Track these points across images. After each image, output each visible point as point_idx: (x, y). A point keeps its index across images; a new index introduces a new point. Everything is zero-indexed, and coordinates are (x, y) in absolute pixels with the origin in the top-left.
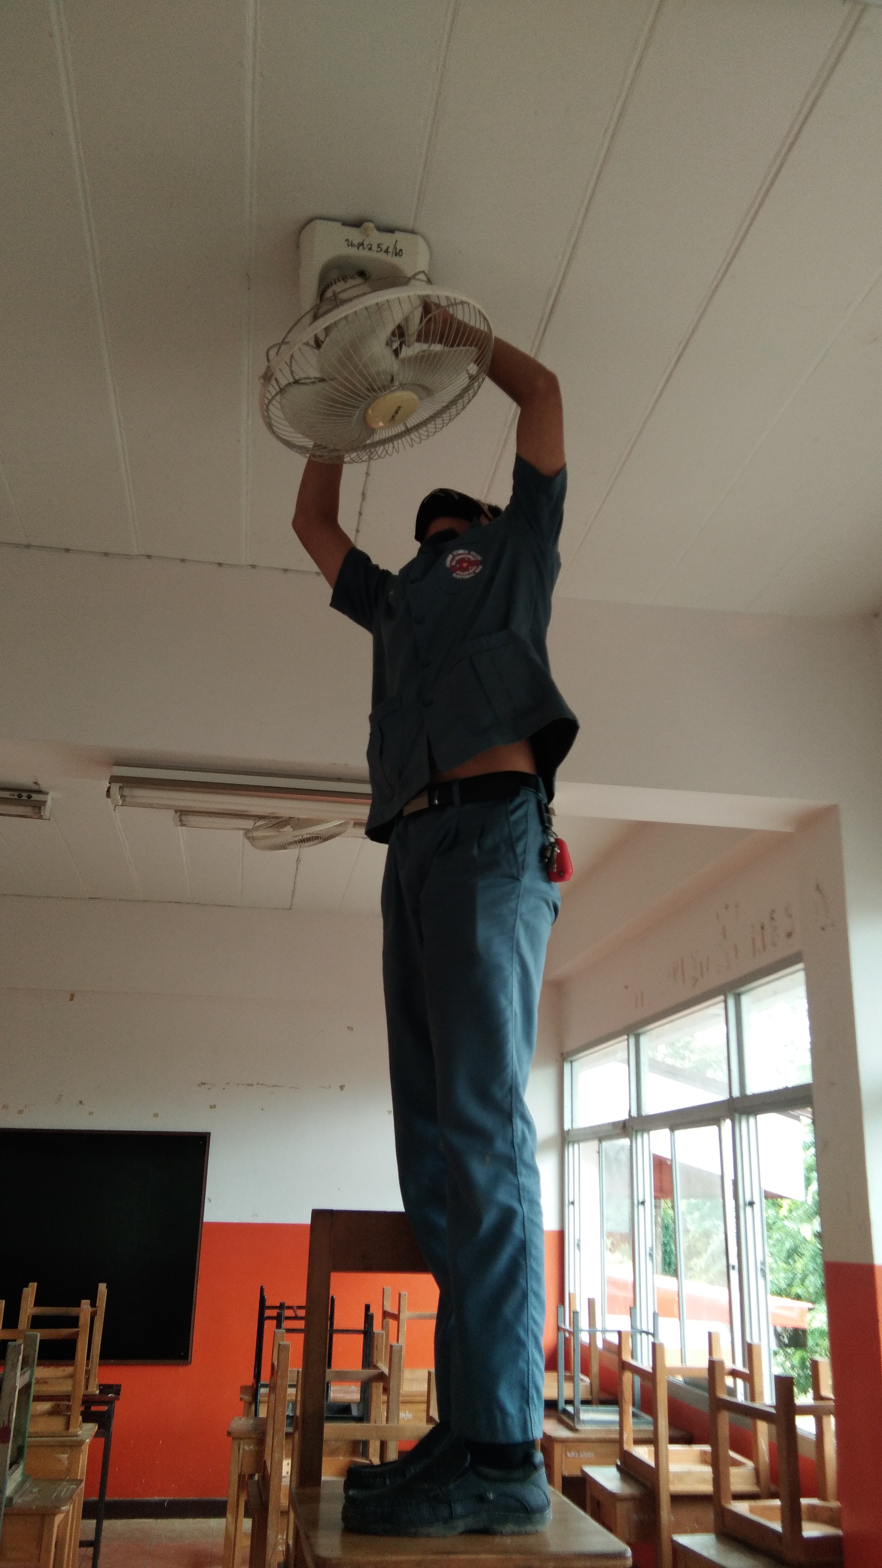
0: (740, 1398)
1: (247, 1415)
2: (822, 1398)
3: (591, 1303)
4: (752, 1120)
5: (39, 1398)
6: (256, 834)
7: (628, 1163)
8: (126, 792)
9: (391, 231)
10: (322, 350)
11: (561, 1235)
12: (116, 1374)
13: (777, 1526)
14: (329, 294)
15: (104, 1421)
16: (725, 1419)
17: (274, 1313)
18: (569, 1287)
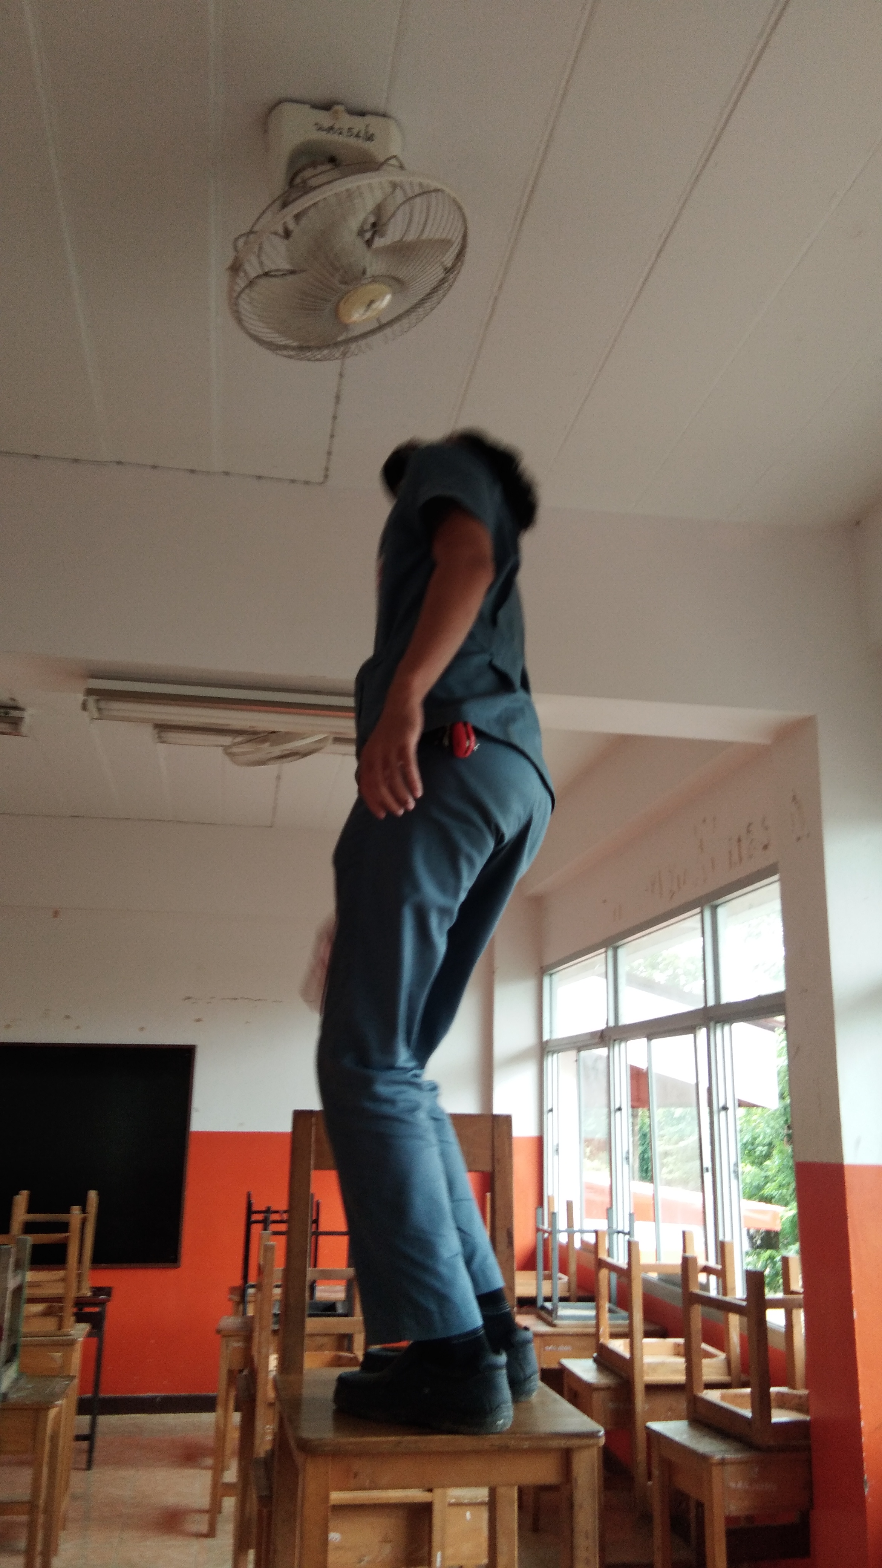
0: (713, 1292)
1: (236, 1313)
2: (793, 1293)
3: (569, 1205)
4: (727, 1028)
5: (32, 1300)
6: (235, 750)
7: (605, 1072)
8: (103, 705)
9: (362, 114)
10: (291, 239)
11: (540, 1141)
12: (109, 1277)
13: (748, 1413)
14: (298, 180)
15: (96, 1322)
16: (698, 1312)
17: (259, 1217)
18: (548, 1191)
